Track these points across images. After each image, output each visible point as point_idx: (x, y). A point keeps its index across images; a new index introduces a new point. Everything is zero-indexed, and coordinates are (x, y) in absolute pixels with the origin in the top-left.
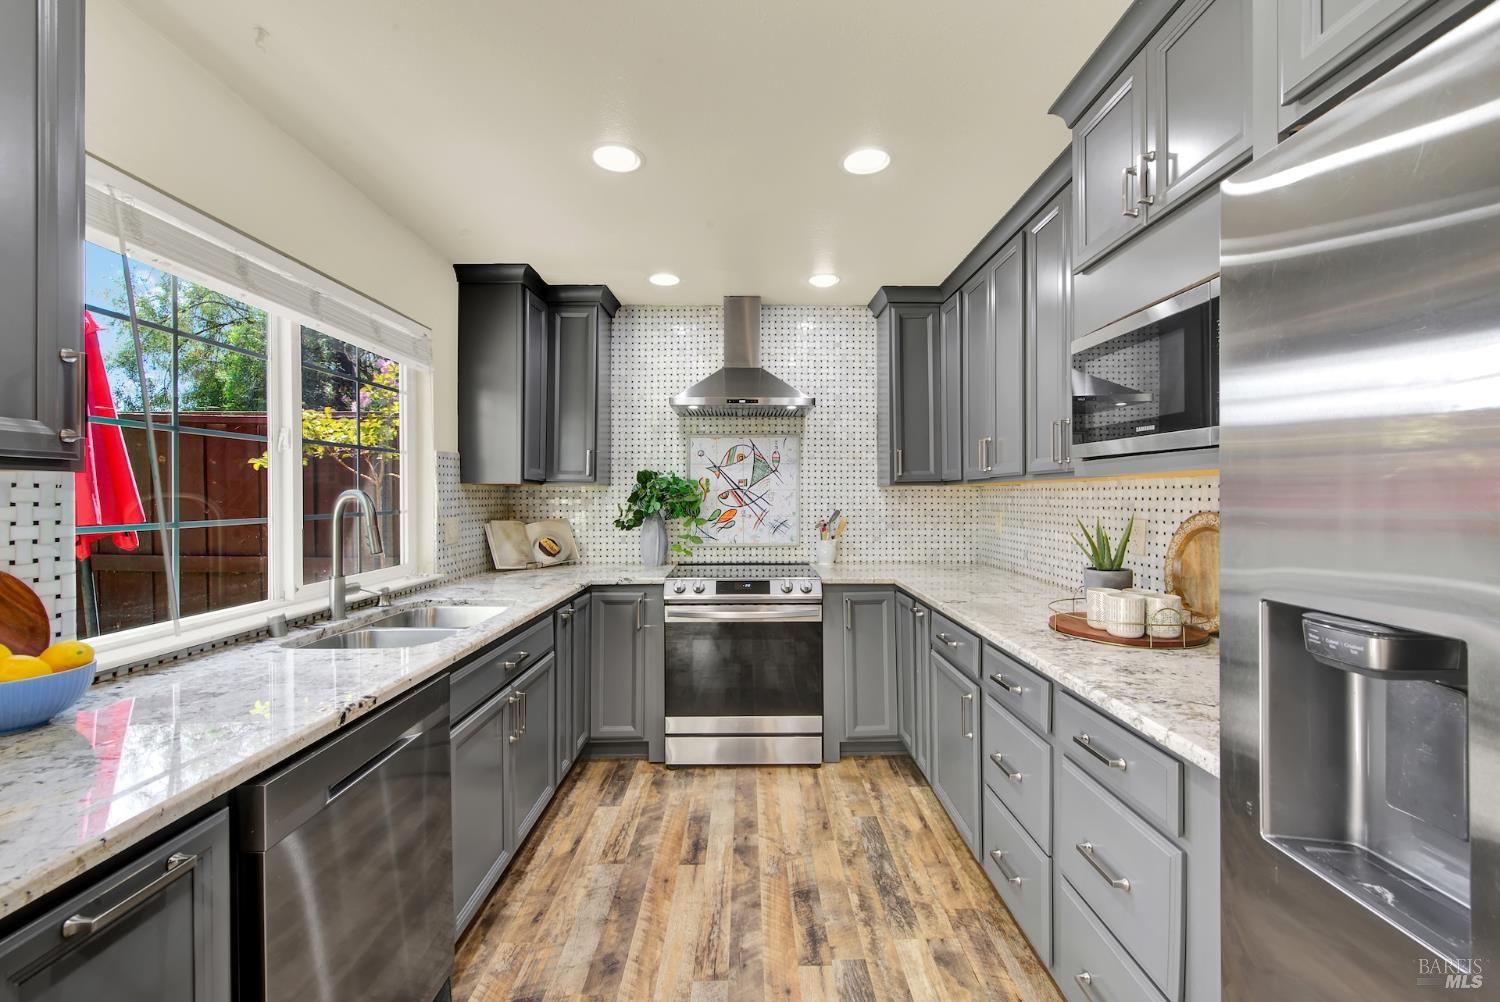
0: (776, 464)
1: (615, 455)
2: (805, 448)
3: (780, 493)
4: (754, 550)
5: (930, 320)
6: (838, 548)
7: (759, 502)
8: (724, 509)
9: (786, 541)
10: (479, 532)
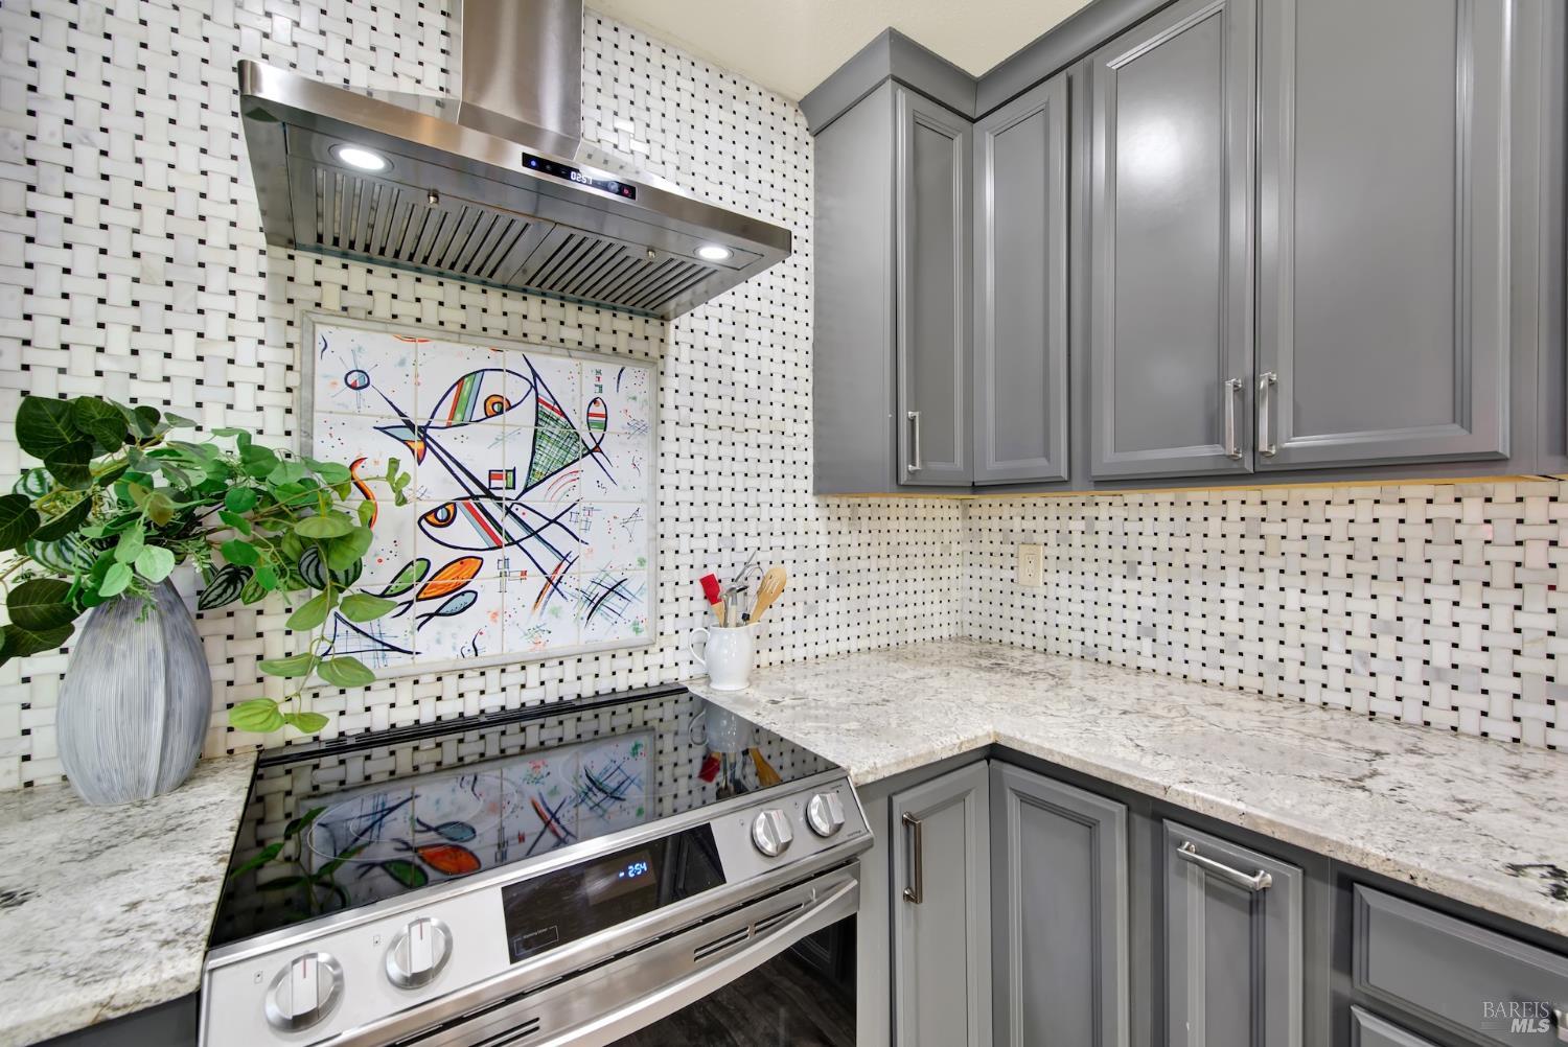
0: (598, 434)
2: (669, 398)
3: (606, 509)
4: (533, 670)
7: (552, 534)
8: (440, 557)
9: (624, 634)
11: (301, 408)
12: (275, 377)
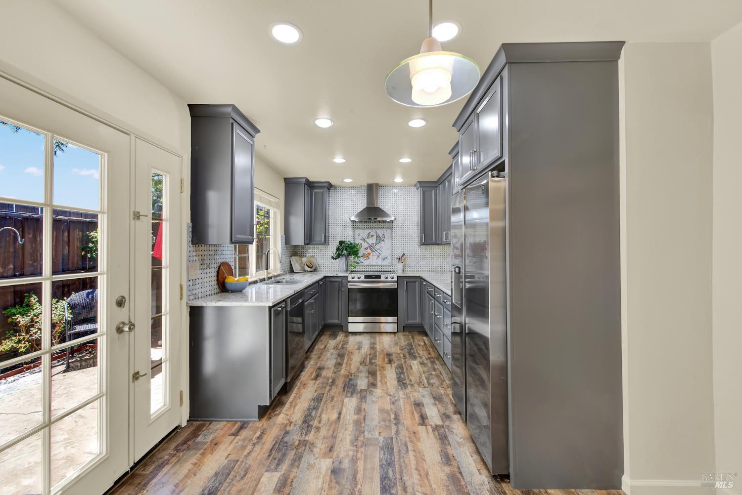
0: (384, 238)
1: (330, 235)
2: (393, 233)
3: (385, 248)
4: (376, 267)
5: (433, 192)
6: (404, 266)
7: (378, 251)
8: (366, 253)
9: (387, 263)
10: (289, 260)
11: (354, 238)
12: (352, 235)
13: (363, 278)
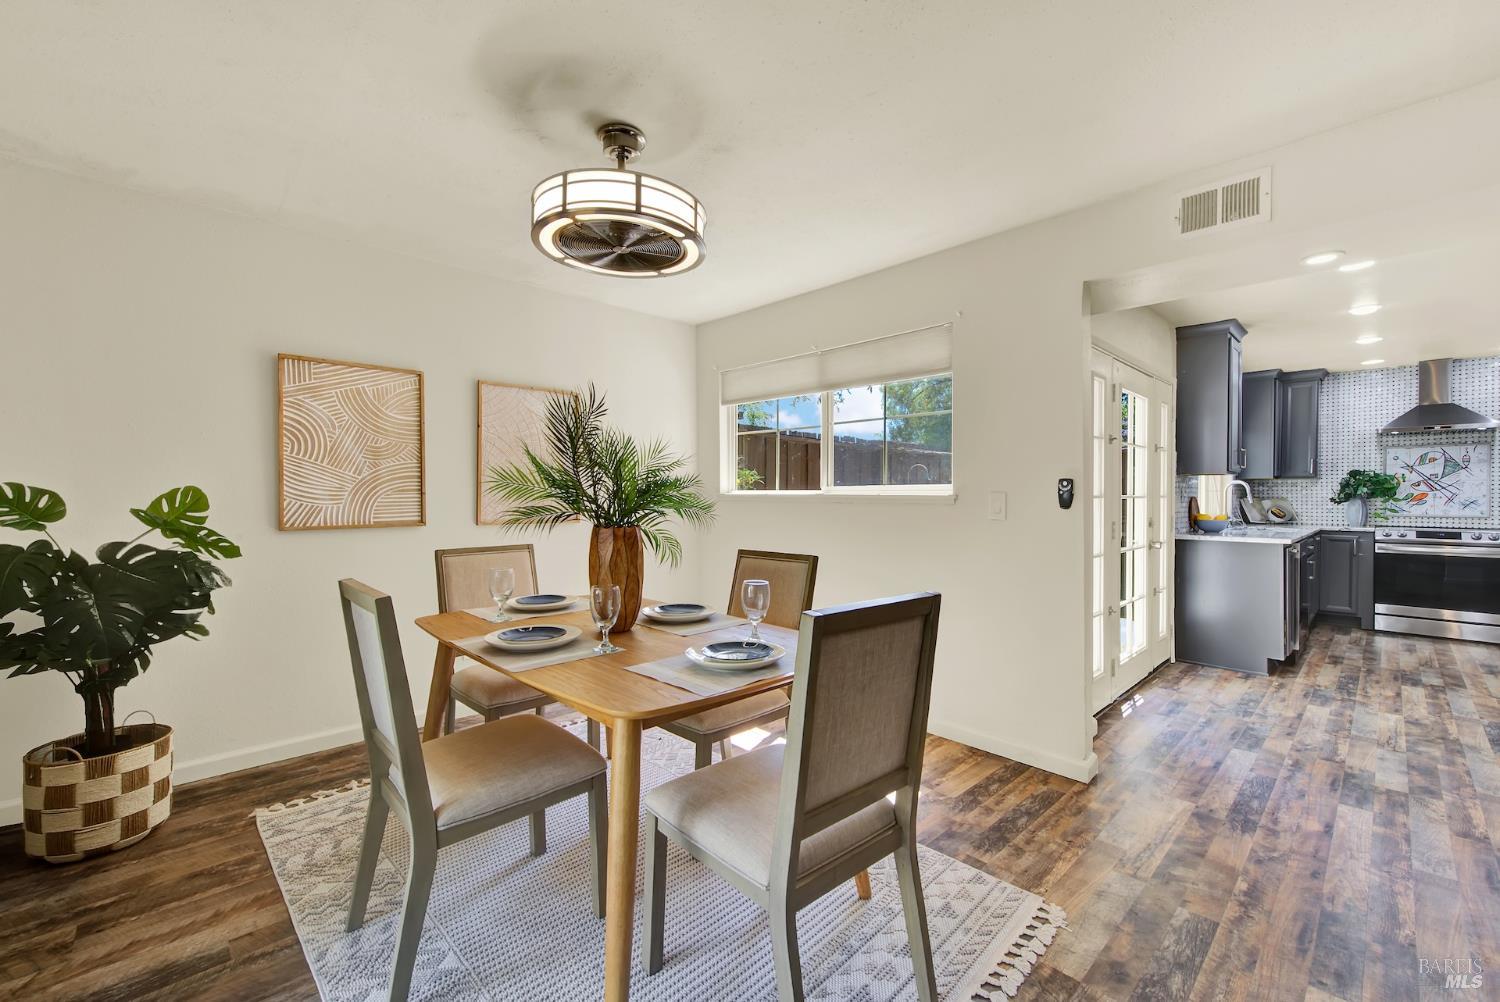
0: (1466, 464)
1: (1323, 461)
2: (1496, 452)
3: (1470, 482)
4: (1444, 519)
7: (1450, 488)
8: (1417, 493)
9: (1476, 514)
11: (1385, 466)
12: (1379, 460)
13: (1412, 536)
